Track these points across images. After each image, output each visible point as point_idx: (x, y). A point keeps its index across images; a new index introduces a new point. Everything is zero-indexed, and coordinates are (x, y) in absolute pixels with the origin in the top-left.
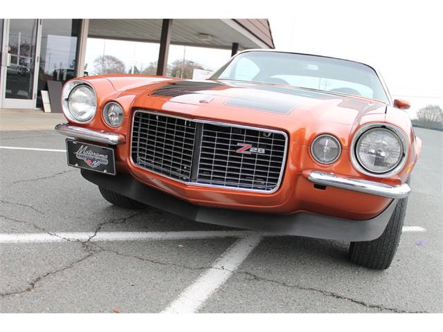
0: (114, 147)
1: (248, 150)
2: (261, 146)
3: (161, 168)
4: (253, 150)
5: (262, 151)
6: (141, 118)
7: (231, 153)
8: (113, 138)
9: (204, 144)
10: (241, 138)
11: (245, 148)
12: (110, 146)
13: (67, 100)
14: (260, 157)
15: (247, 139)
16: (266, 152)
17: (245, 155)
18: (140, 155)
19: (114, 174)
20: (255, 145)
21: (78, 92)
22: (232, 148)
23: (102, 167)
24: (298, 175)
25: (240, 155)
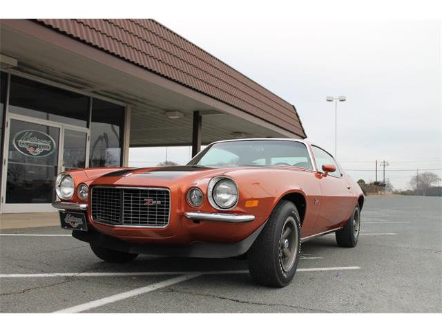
0: (85, 212)
1: (151, 203)
2: (159, 200)
3: (108, 221)
4: (154, 202)
5: (159, 202)
6: (97, 191)
7: (141, 206)
8: (83, 206)
9: (125, 202)
10: (147, 196)
11: (149, 201)
12: (83, 211)
13: (59, 186)
14: (159, 206)
15: (150, 196)
16: (162, 203)
17: (150, 206)
18: (99, 215)
19: (86, 230)
20: (154, 200)
21: (66, 180)
22: (142, 203)
23: (80, 226)
24: (182, 216)
25: (147, 206)
